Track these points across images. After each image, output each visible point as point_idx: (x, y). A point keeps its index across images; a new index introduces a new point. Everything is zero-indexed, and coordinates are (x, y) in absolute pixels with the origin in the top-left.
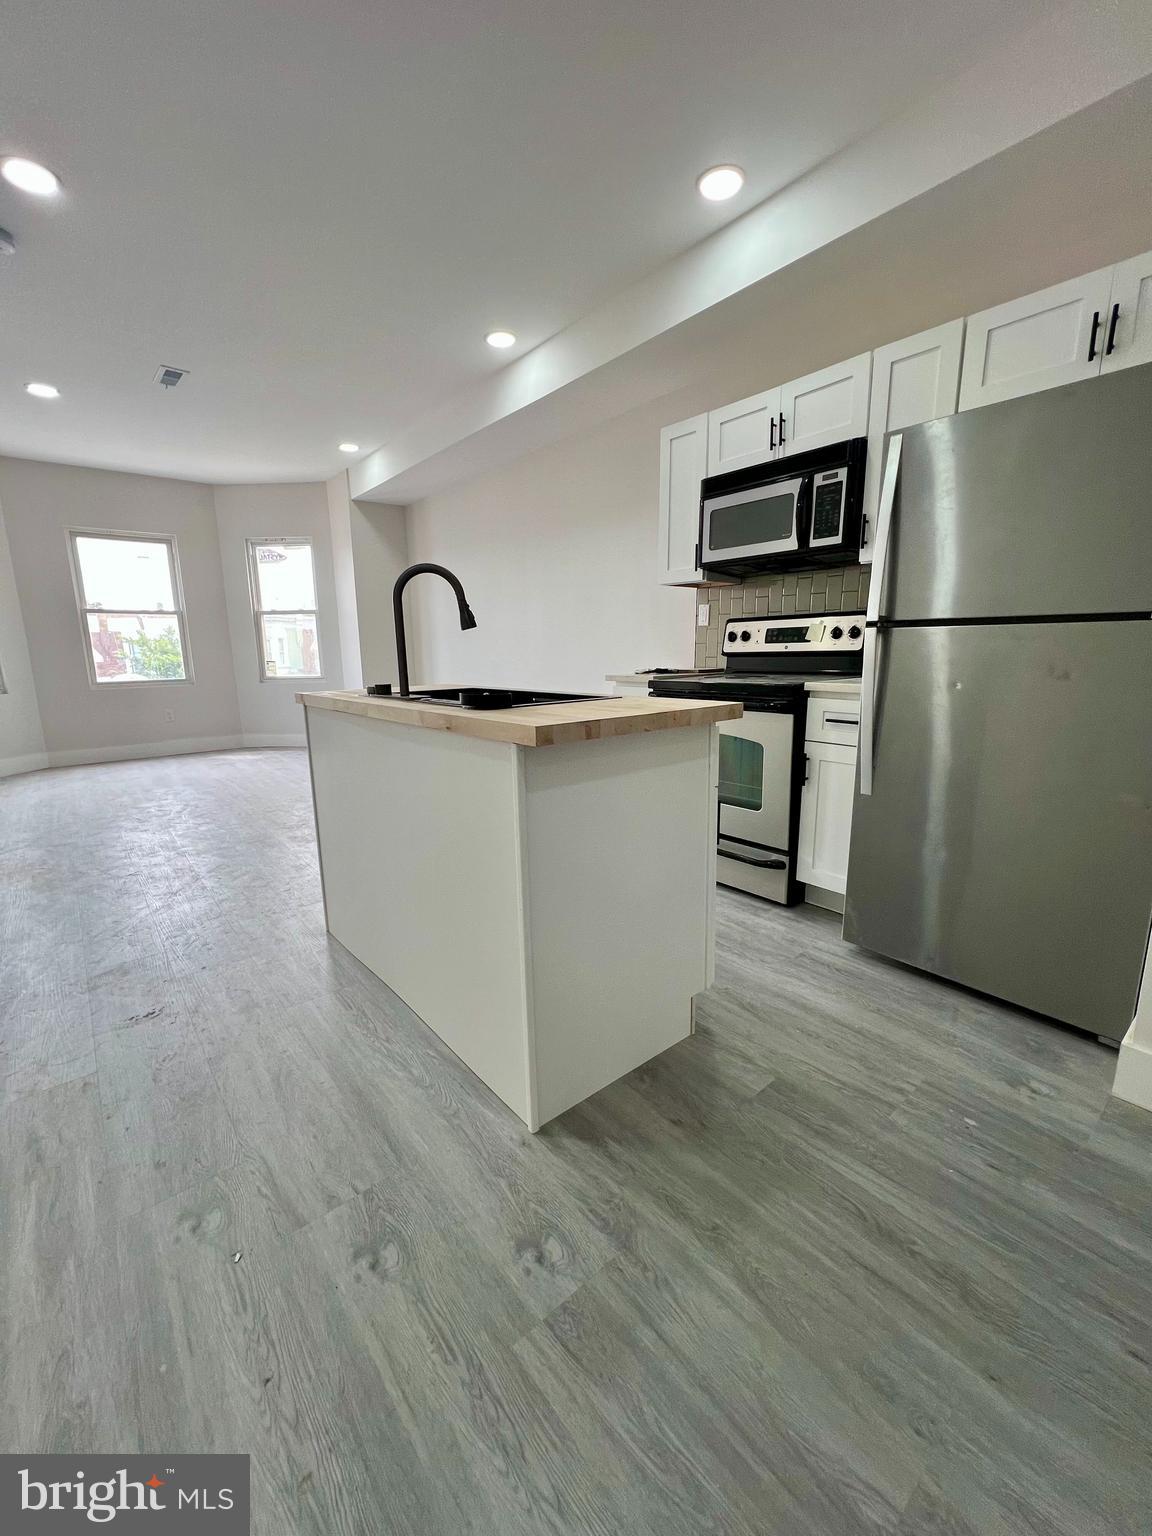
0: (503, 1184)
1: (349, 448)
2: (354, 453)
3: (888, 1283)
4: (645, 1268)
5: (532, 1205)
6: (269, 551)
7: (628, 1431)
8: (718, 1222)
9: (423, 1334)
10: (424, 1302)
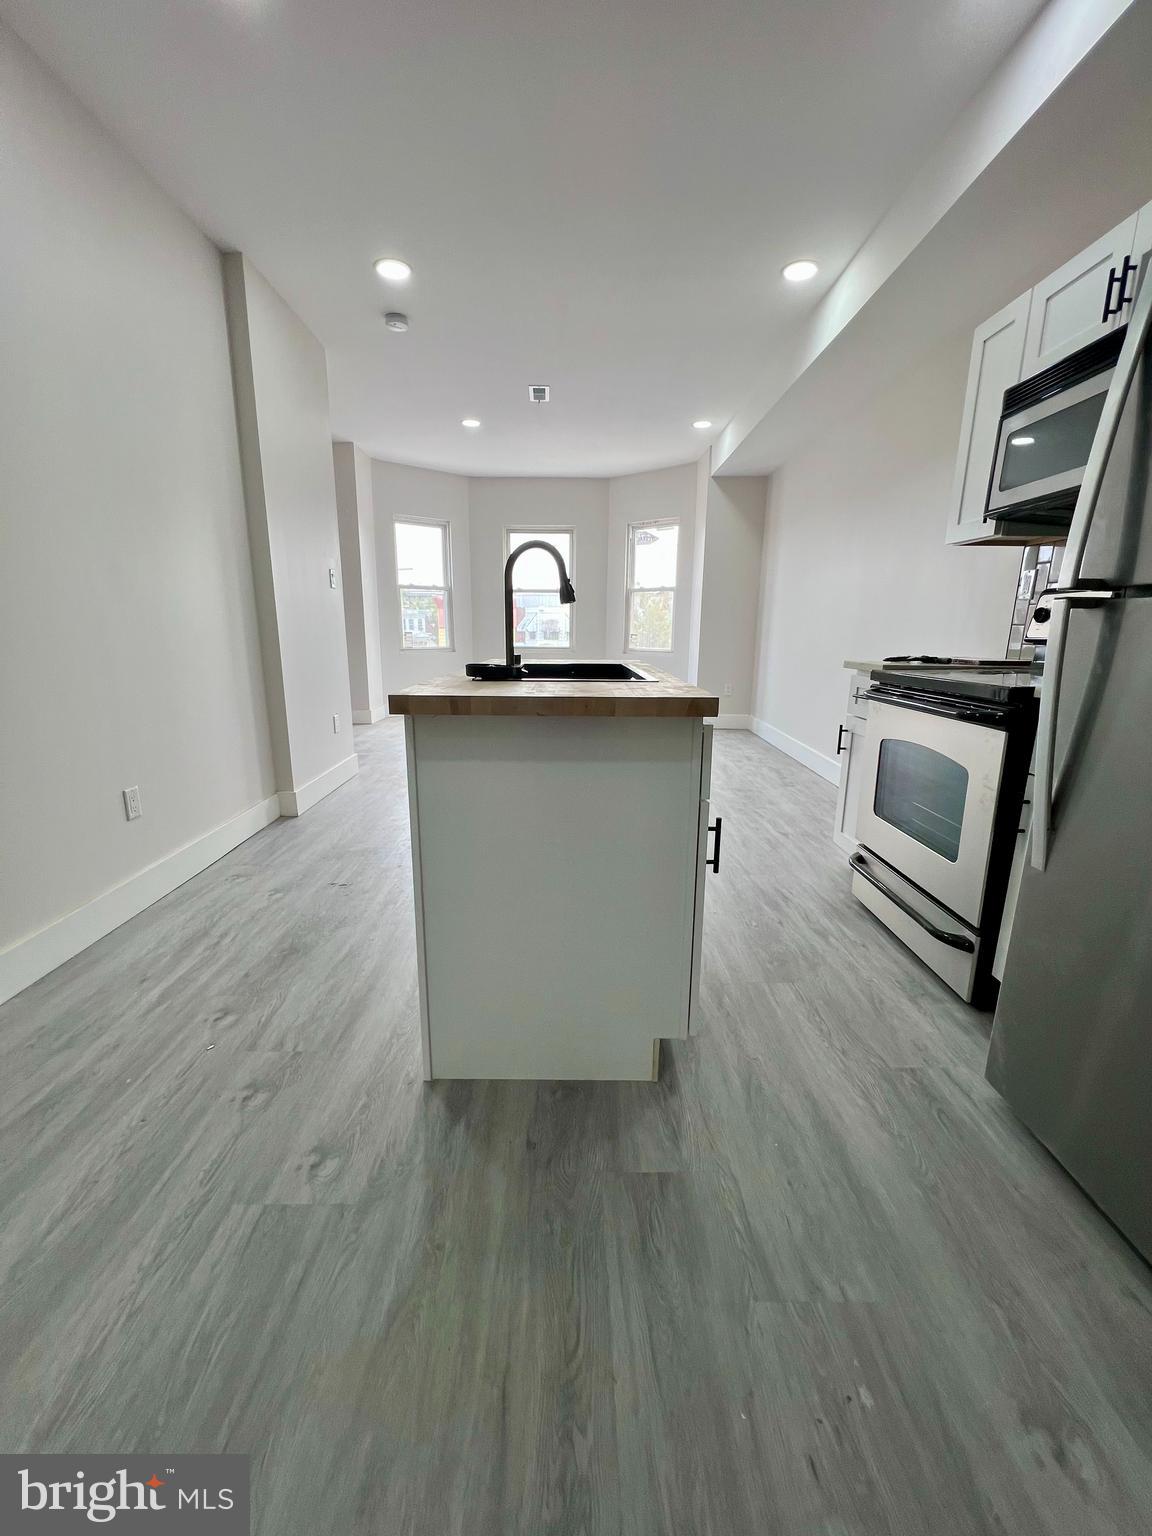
0: (364, 1099)
1: (702, 425)
2: (709, 428)
3: (503, 1429)
4: (356, 1230)
5: (358, 1128)
6: (646, 533)
7: (209, 1314)
8: (448, 1244)
9: (214, 1156)
10: (237, 1139)
